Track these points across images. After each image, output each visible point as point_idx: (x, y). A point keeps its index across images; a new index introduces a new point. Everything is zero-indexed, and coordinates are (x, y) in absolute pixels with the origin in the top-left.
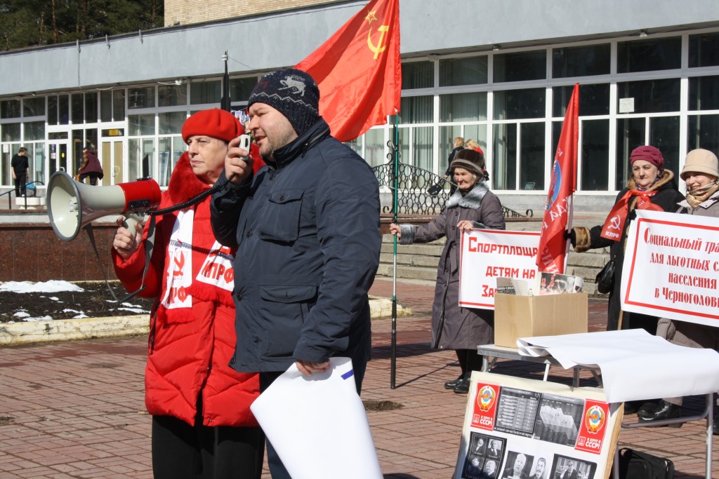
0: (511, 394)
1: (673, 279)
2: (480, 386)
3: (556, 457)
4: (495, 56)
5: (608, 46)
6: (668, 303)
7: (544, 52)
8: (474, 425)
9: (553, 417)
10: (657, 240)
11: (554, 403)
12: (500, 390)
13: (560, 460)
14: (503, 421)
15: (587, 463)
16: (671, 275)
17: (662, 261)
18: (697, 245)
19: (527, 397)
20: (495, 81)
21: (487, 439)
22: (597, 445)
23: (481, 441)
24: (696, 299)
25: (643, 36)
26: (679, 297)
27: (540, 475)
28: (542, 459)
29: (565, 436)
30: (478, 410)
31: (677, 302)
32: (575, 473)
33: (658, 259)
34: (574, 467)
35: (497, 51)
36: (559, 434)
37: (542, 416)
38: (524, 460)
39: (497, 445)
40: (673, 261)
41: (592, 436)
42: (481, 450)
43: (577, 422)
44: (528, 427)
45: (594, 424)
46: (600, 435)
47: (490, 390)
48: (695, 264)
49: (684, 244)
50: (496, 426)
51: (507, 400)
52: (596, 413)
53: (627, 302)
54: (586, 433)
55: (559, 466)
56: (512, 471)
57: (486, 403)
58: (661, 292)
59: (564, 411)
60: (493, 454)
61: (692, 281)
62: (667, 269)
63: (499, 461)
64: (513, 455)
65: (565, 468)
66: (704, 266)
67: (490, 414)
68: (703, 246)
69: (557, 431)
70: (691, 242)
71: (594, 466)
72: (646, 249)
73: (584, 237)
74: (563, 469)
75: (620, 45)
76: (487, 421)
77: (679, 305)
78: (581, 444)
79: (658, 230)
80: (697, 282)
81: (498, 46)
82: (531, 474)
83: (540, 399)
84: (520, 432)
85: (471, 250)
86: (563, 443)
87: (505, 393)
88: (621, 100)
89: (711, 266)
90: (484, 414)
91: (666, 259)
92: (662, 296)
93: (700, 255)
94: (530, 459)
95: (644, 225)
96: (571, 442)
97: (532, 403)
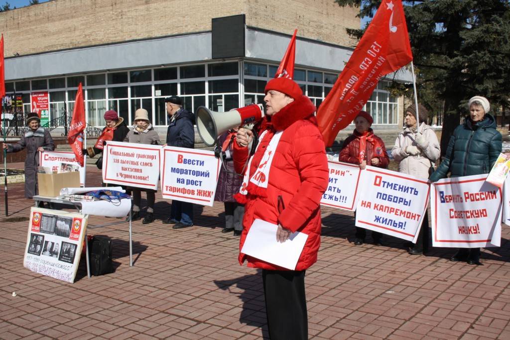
0: (46, 216)
1: (123, 169)
2: (34, 213)
3: (63, 242)
4: (108, 74)
5: (150, 70)
6: (123, 179)
7: (127, 73)
8: (32, 230)
9: (62, 225)
10: (115, 153)
11: (62, 219)
12: (42, 215)
13: (64, 244)
14: (44, 228)
15: (74, 245)
16: (122, 168)
17: (118, 162)
18: (133, 155)
19: (52, 217)
20: (108, 84)
21: (37, 236)
22: (77, 237)
23: (35, 237)
24: (134, 177)
25: (163, 67)
26: (127, 176)
27: (56, 250)
28: (57, 244)
29: (66, 233)
30: (34, 224)
31: (126, 178)
32: (69, 249)
33: (117, 161)
34: (69, 247)
35: (108, 72)
36: (64, 232)
37: (57, 225)
38: (51, 244)
39: (41, 238)
40: (123, 162)
41: (76, 233)
42: (35, 241)
43: (70, 227)
44: (52, 230)
45: (77, 228)
46: (78, 233)
47: (38, 215)
48: (133, 163)
49: (128, 155)
50: (41, 230)
51: (45, 219)
52: (77, 223)
53: (106, 179)
54: (73, 232)
55: (63, 246)
56: (46, 249)
57: (36, 220)
58: (119, 174)
59: (66, 223)
60: (39, 242)
61: (132, 170)
62: (120, 165)
63: (41, 245)
64: (47, 242)
65: (66, 247)
66: (137, 164)
67: (38, 225)
68: (135, 155)
69: (63, 231)
70: (130, 154)
71: (76, 246)
72: (111, 157)
73: (92, 153)
74: (65, 247)
75: (155, 70)
76: (37, 228)
77: (127, 180)
78: (72, 237)
79: (115, 149)
80: (134, 170)
81: (109, 70)
82: (53, 250)
83: (57, 218)
84: (49, 233)
85: (45, 160)
86: (65, 236)
87: (44, 216)
88: (156, 91)
89: (139, 164)
90: (36, 225)
91: (120, 161)
92: (120, 176)
93: (135, 159)
94: (53, 244)
95: (110, 147)
96: (68, 236)
97: (54, 219)
